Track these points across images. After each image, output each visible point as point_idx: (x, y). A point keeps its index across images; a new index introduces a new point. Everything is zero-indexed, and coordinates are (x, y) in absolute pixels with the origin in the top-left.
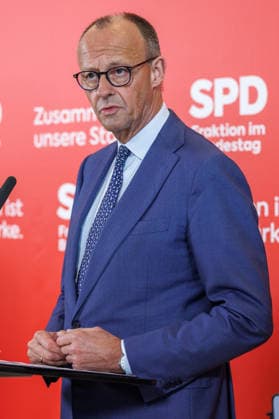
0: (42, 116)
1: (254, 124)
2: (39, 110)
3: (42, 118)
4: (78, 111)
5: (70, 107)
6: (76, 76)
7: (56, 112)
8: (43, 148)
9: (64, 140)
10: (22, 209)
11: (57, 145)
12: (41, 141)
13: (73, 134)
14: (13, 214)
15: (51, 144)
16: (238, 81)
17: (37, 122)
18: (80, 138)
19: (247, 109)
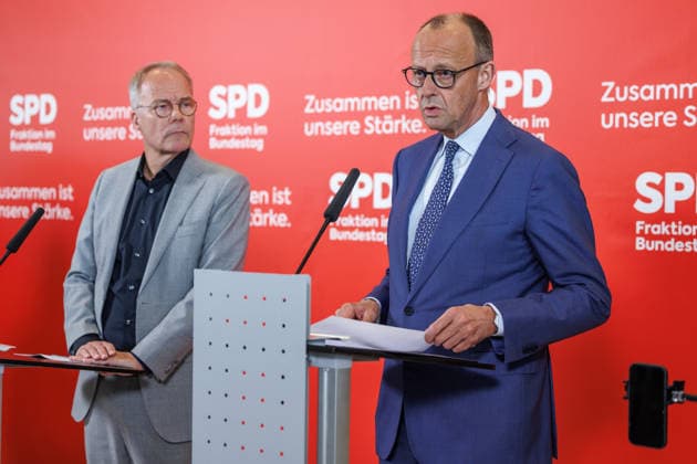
0: (313, 104)
1: (538, 116)
2: (311, 98)
3: (313, 106)
4: (352, 100)
5: (344, 97)
6: (405, 71)
7: (329, 100)
8: (313, 136)
9: (337, 128)
10: (290, 198)
11: (329, 133)
12: (311, 130)
13: (346, 123)
14: (280, 202)
15: (323, 132)
16: (522, 74)
17: (308, 110)
18: (354, 127)
19: (530, 102)
